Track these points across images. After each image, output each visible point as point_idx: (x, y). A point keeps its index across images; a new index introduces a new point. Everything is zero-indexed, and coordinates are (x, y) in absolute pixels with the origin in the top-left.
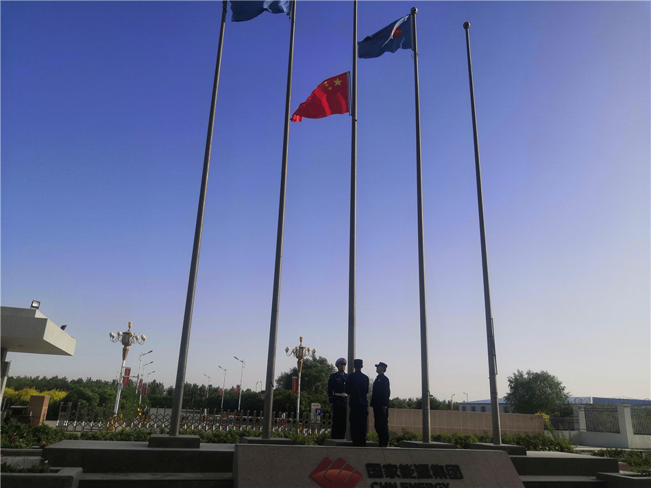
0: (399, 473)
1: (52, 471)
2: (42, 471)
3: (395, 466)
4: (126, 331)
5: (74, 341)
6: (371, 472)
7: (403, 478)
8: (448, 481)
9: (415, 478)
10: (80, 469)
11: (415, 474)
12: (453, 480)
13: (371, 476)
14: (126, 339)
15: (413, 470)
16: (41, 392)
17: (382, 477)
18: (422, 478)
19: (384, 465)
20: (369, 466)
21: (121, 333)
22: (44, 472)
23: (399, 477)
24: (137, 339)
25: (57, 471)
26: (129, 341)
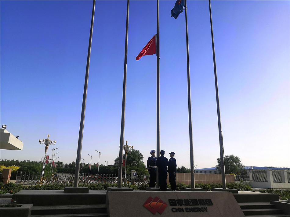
0: (184, 203)
1: (18, 206)
2: (13, 206)
3: (182, 200)
4: (47, 139)
5: (22, 144)
6: (171, 203)
7: (186, 205)
8: (206, 206)
9: (191, 205)
10: (32, 205)
11: (191, 204)
12: (209, 206)
13: (171, 205)
14: (47, 143)
15: (190, 202)
16: (7, 167)
17: (176, 205)
18: (195, 205)
19: (177, 200)
20: (170, 200)
21: (44, 140)
22: (15, 207)
23: (184, 205)
24: (52, 143)
25: (20, 206)
26: (48, 144)
